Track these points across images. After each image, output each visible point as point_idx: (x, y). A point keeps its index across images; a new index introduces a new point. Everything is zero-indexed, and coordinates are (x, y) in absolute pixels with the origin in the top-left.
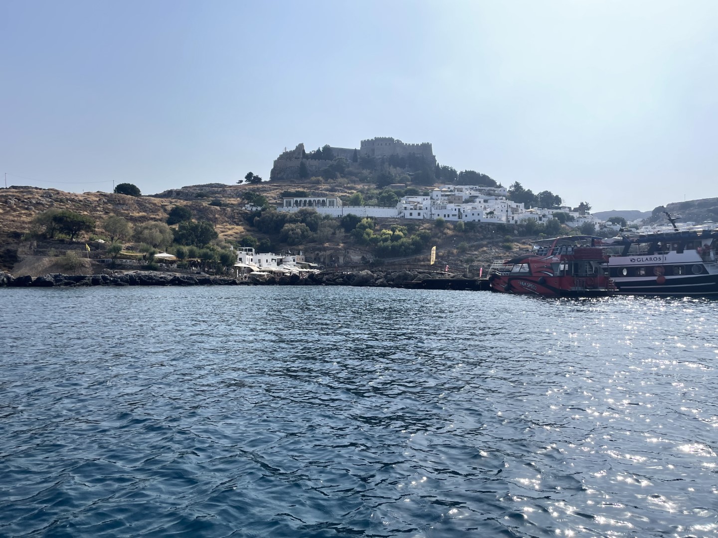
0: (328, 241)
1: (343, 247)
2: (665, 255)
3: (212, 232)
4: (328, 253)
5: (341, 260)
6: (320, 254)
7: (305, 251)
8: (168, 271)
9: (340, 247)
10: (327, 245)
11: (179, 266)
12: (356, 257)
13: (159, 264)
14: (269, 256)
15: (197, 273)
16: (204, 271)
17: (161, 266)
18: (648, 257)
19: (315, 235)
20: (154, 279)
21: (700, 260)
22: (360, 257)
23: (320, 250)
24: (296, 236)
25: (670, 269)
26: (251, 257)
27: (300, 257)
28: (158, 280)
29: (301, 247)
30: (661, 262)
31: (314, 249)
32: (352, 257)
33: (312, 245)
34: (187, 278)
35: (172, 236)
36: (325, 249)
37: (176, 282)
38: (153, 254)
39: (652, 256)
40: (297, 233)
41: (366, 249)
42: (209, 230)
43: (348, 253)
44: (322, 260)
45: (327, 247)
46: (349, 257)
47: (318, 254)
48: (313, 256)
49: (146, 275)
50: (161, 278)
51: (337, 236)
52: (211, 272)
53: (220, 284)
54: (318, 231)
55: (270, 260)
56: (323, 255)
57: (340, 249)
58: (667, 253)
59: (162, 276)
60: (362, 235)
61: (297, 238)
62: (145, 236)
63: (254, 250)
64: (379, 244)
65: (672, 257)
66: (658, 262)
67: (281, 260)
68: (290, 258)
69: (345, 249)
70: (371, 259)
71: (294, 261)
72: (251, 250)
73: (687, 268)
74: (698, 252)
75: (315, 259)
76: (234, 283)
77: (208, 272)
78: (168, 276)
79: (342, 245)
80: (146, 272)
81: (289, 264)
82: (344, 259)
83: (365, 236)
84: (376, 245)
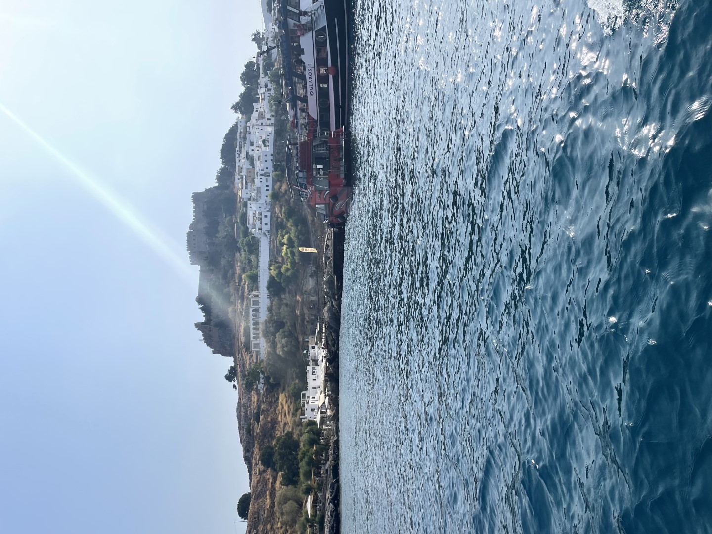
0: (294, 310)
1: (300, 296)
2: (306, 65)
3: (285, 439)
4: (306, 311)
5: (314, 298)
6: (307, 319)
7: (304, 334)
8: (324, 504)
9: (300, 300)
10: (298, 313)
11: (320, 490)
12: (311, 283)
13: (318, 512)
14: (310, 377)
15: (327, 472)
16: (325, 464)
17: (320, 510)
18: (308, 80)
19: (289, 324)
20: (333, 524)
21: (311, 33)
22: (310, 279)
23: (303, 320)
24: (289, 343)
25: (321, 62)
26: (311, 397)
27: (311, 341)
28: (334, 521)
29: (301, 339)
30: (313, 69)
31: (303, 325)
32: (310, 287)
33: (298, 327)
34: (332, 488)
36: (302, 315)
37: (336, 500)
38: (307, 520)
39: (307, 76)
40: (287, 342)
41: (302, 273)
42: (284, 442)
43: (305, 291)
44: (313, 318)
45: (300, 312)
46: (311, 290)
47: (307, 322)
48: (309, 326)
49: (329, 531)
50: (331, 515)
51: (289, 302)
52: (326, 456)
54: (284, 321)
55: (314, 377)
56: (308, 317)
57: (302, 299)
58: (304, 63)
59: (329, 514)
60: (288, 277)
61: (291, 342)
63: (303, 392)
64: (297, 261)
65: (309, 58)
66: (313, 72)
67: (313, 361)
68: (311, 351)
69: (302, 294)
70: (312, 269)
71: (314, 347)
72: (304, 395)
73: (320, 46)
74: (303, 34)
75: (313, 324)
77: (326, 461)
78: (330, 507)
79: (298, 297)
80: (326, 530)
81: (318, 355)
82: (312, 296)
83: (289, 274)
84: (298, 263)
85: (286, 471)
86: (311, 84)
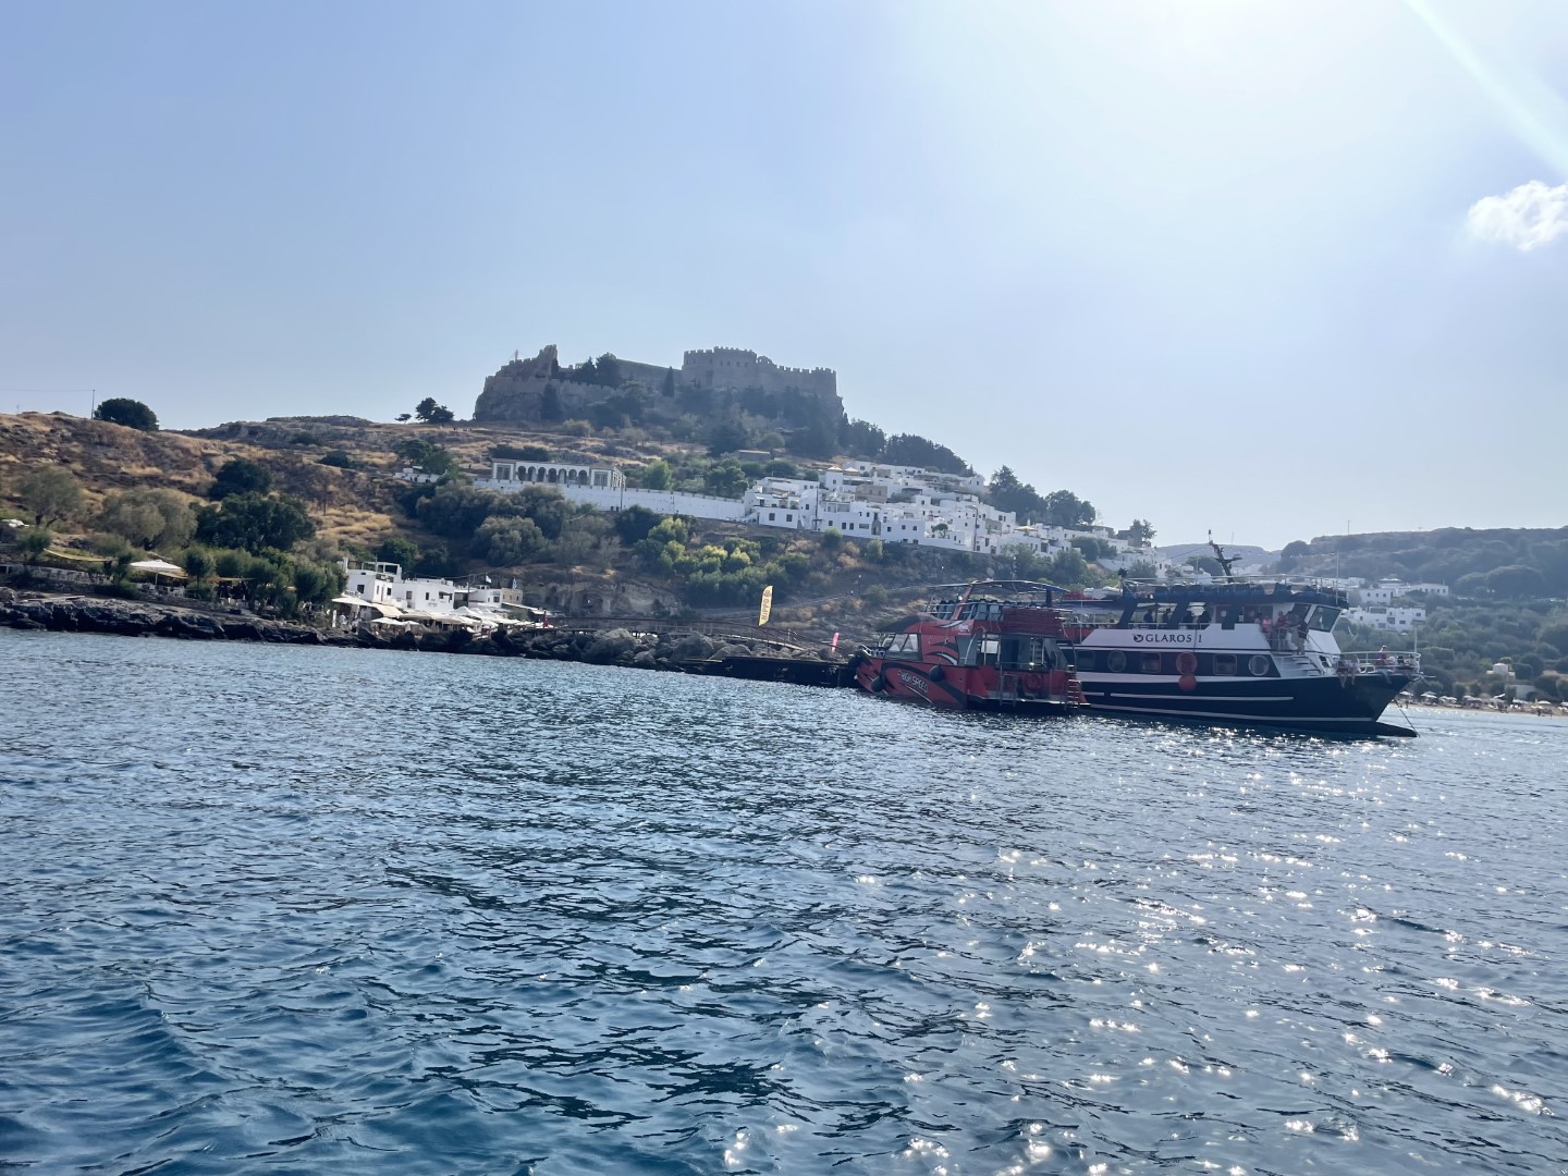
0: (581, 560)
1: (614, 577)
2: (1200, 632)
3: (299, 521)
4: (578, 587)
5: (607, 607)
6: (560, 589)
7: (526, 581)
8: (159, 601)
9: (605, 577)
10: (577, 569)
11: (190, 594)
12: (640, 602)
13: (140, 585)
14: (435, 586)
15: (233, 612)
16: (251, 608)
17: (145, 590)
18: (1169, 633)
19: (552, 547)
20: (115, 619)
21: (1266, 645)
22: (651, 602)
23: (560, 580)
24: (510, 545)
25: (1208, 661)
26: (390, 585)
27: (512, 595)
28: (124, 621)
29: (516, 571)
30: (1191, 645)
31: (547, 578)
32: (632, 601)
33: (544, 567)
34: (202, 622)
35: (194, 524)
36: (572, 579)
37: (171, 629)
38: (126, 560)
39: (1175, 632)
40: (511, 540)
41: (666, 586)
42: (292, 517)
43: (624, 590)
44: (563, 603)
45: (578, 575)
46: (626, 601)
47: (554, 589)
48: (543, 592)
49: (98, 609)
50: (137, 616)
51: (602, 552)
52: (270, 612)
53: (277, 640)
54: (561, 539)
55: (434, 595)
56: (565, 592)
57: (607, 582)
58: (1204, 628)
59: (139, 611)
60: (658, 554)
61: (512, 550)
62: (122, 518)
63: (399, 569)
64: (693, 576)
65: (1215, 638)
66: (1185, 644)
67: (466, 596)
68: (489, 593)
69: (618, 581)
70: (673, 607)
71: (496, 600)
72: (393, 570)
73: (1239, 662)
74: (1264, 631)
75: (548, 600)
76: (311, 639)
77: (259, 613)
78: (155, 613)
79: (612, 572)
80: (102, 601)
81: (481, 608)
82: (613, 603)
83: (666, 557)
84: (688, 578)
85: (223, 518)
86: (1160, 638)
